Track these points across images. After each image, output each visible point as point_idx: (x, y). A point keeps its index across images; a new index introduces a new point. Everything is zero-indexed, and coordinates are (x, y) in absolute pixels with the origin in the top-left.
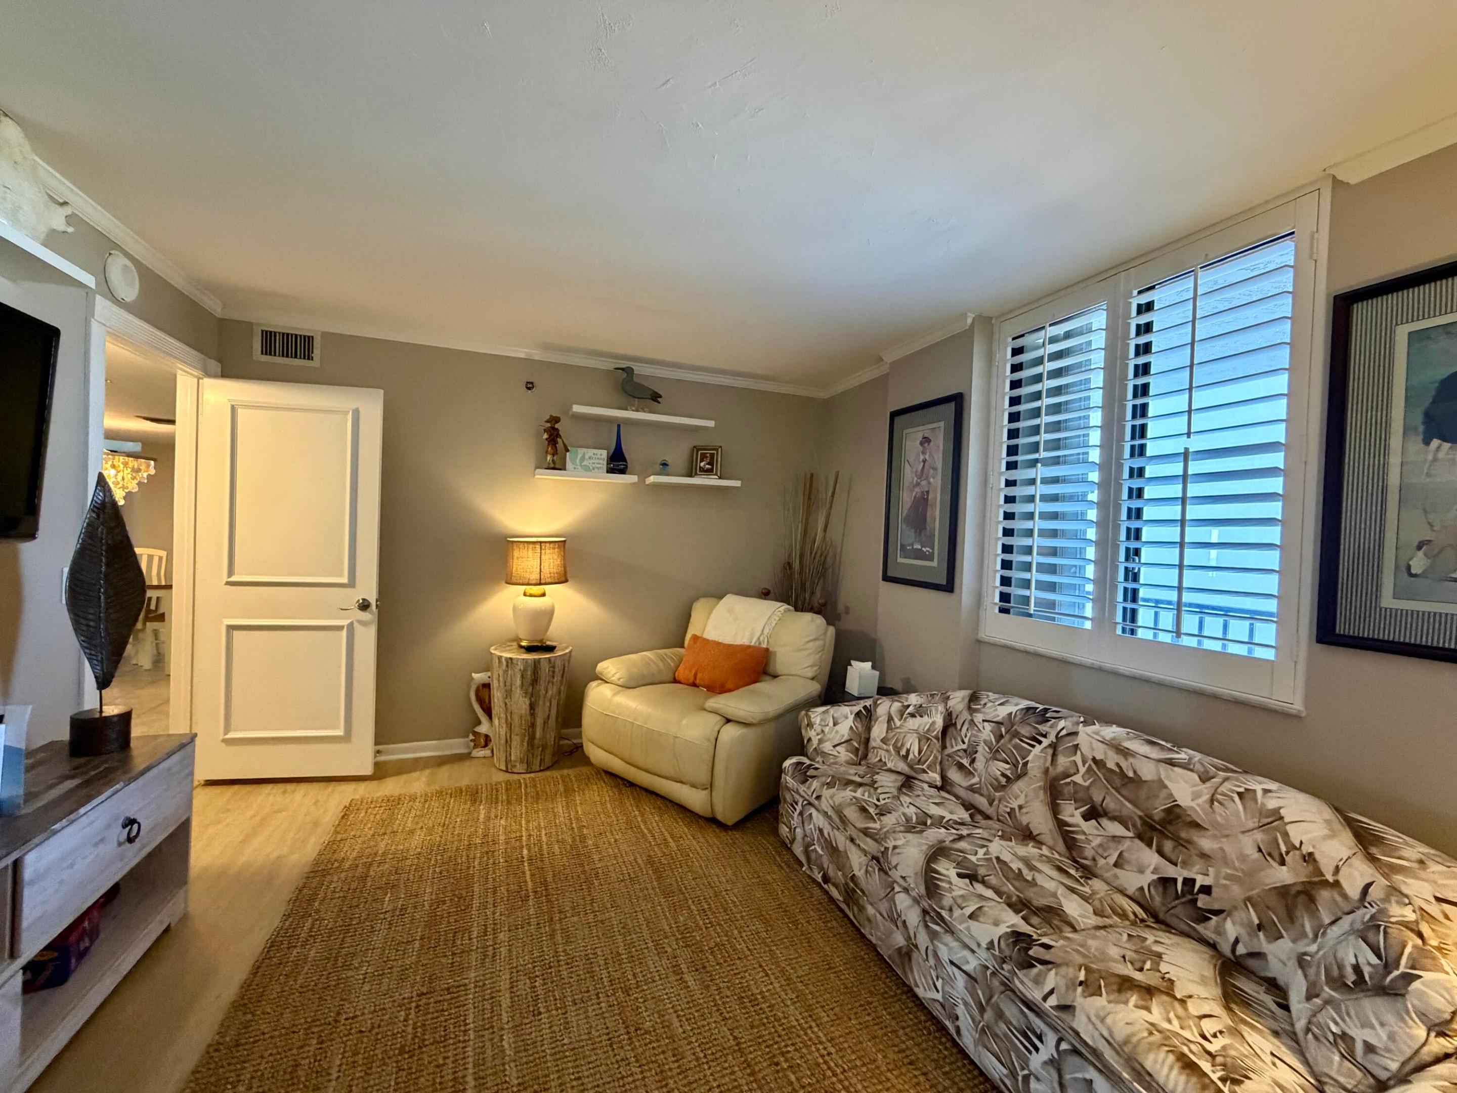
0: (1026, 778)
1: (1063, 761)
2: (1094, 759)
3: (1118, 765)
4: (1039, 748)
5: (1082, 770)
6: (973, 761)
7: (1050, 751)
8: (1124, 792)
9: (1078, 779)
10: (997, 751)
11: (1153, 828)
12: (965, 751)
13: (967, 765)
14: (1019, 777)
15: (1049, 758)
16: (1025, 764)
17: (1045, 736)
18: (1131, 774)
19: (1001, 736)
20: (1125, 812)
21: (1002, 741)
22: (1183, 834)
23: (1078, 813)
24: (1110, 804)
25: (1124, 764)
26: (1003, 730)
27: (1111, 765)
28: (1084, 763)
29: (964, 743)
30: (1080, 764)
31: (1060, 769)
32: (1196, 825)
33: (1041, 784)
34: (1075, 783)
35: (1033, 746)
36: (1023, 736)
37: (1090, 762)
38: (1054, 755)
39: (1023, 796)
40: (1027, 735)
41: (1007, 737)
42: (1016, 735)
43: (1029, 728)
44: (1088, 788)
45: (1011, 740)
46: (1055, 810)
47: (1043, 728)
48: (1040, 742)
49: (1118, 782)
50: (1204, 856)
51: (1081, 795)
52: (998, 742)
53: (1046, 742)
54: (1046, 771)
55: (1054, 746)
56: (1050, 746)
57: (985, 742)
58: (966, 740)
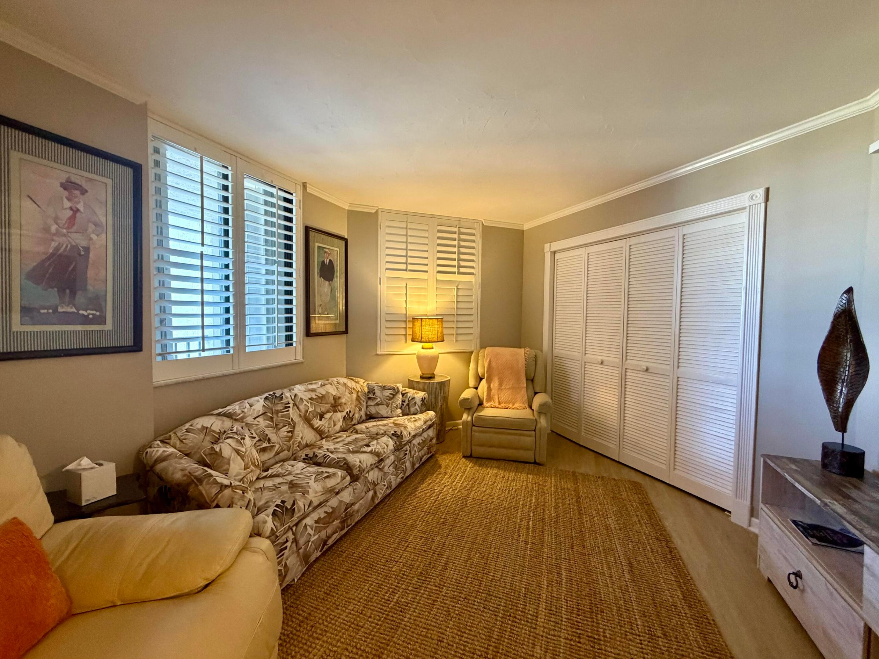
0: (297, 425)
1: (302, 407)
2: (310, 399)
3: (316, 395)
4: (291, 409)
5: (309, 405)
6: (269, 440)
7: (295, 407)
8: (323, 402)
9: (310, 409)
10: (276, 425)
11: (335, 406)
12: (260, 440)
13: (268, 445)
14: (294, 427)
15: (297, 410)
16: (292, 420)
17: (289, 403)
18: (321, 396)
19: (272, 418)
20: (327, 408)
21: (274, 419)
22: (340, 402)
23: (318, 421)
24: (323, 410)
25: (317, 394)
26: (269, 414)
27: (314, 397)
28: (308, 402)
29: (254, 438)
30: (307, 404)
31: (303, 411)
32: (339, 398)
33: (302, 422)
34: (310, 412)
35: (288, 411)
36: (281, 410)
37: (309, 401)
38: (298, 408)
39: (300, 433)
40: (282, 408)
41: (275, 416)
42: (277, 412)
43: (280, 405)
44: (315, 409)
45: (278, 416)
46: (312, 426)
47: (285, 401)
48: (289, 407)
49: (320, 400)
50: (345, 404)
51: (315, 414)
52: (272, 421)
53: (291, 405)
54: (300, 416)
55: (295, 404)
56: (293, 405)
57: (266, 427)
58: (255, 435)
